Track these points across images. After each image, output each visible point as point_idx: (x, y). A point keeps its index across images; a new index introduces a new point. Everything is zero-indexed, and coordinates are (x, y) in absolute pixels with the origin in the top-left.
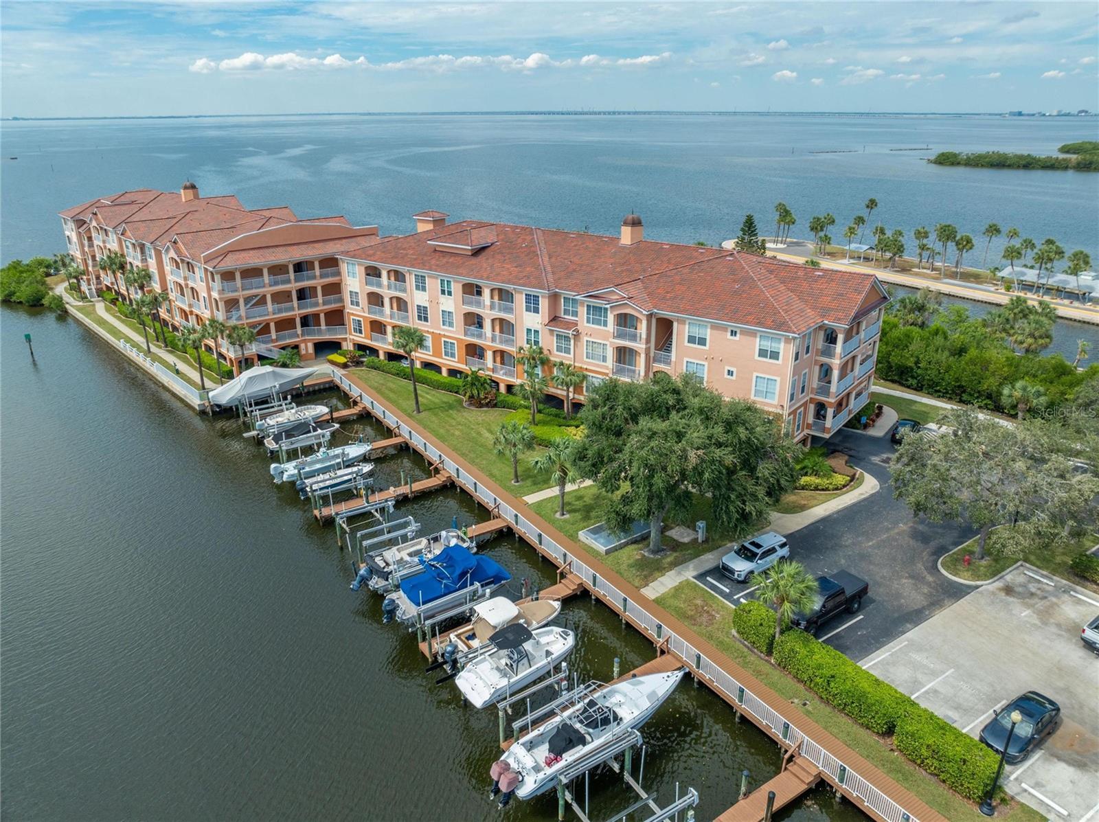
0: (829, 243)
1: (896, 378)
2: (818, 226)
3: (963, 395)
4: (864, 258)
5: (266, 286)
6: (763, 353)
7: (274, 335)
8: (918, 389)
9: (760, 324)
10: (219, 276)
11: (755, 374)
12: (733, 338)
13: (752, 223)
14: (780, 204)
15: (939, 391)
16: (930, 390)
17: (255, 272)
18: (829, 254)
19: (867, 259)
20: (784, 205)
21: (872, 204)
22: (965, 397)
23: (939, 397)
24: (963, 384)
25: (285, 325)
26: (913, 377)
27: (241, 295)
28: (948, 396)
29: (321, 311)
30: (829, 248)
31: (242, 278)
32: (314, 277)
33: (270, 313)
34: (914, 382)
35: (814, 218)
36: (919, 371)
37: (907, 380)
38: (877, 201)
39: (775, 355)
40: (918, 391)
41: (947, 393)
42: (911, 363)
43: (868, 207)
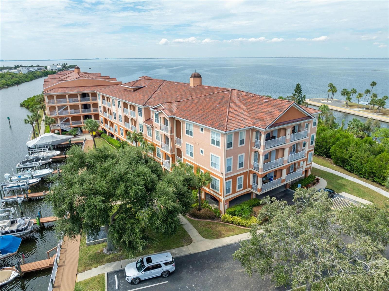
0: (349, 101)
1: (340, 164)
2: (345, 93)
3: (375, 178)
4: (366, 108)
5: (68, 102)
6: (213, 142)
7: (71, 122)
8: (351, 171)
9: (212, 125)
10: (47, 97)
11: (211, 154)
12: (201, 132)
13: (299, 88)
14: (330, 84)
15: (361, 174)
16: (357, 173)
17: (63, 96)
18: (349, 106)
19: (368, 109)
20: (332, 84)
21: (374, 84)
22: (376, 179)
23: (361, 177)
24: (374, 171)
25: (76, 118)
26: (349, 165)
27: (56, 105)
28: (366, 177)
29: (92, 114)
30: (349, 103)
31: (57, 98)
32: (89, 100)
33: (70, 113)
34: (349, 167)
35: (343, 90)
36: (352, 162)
37: (346, 166)
38: (376, 83)
39: (218, 143)
40: (351, 172)
41: (366, 175)
42: (346, 157)
43: (371, 85)
